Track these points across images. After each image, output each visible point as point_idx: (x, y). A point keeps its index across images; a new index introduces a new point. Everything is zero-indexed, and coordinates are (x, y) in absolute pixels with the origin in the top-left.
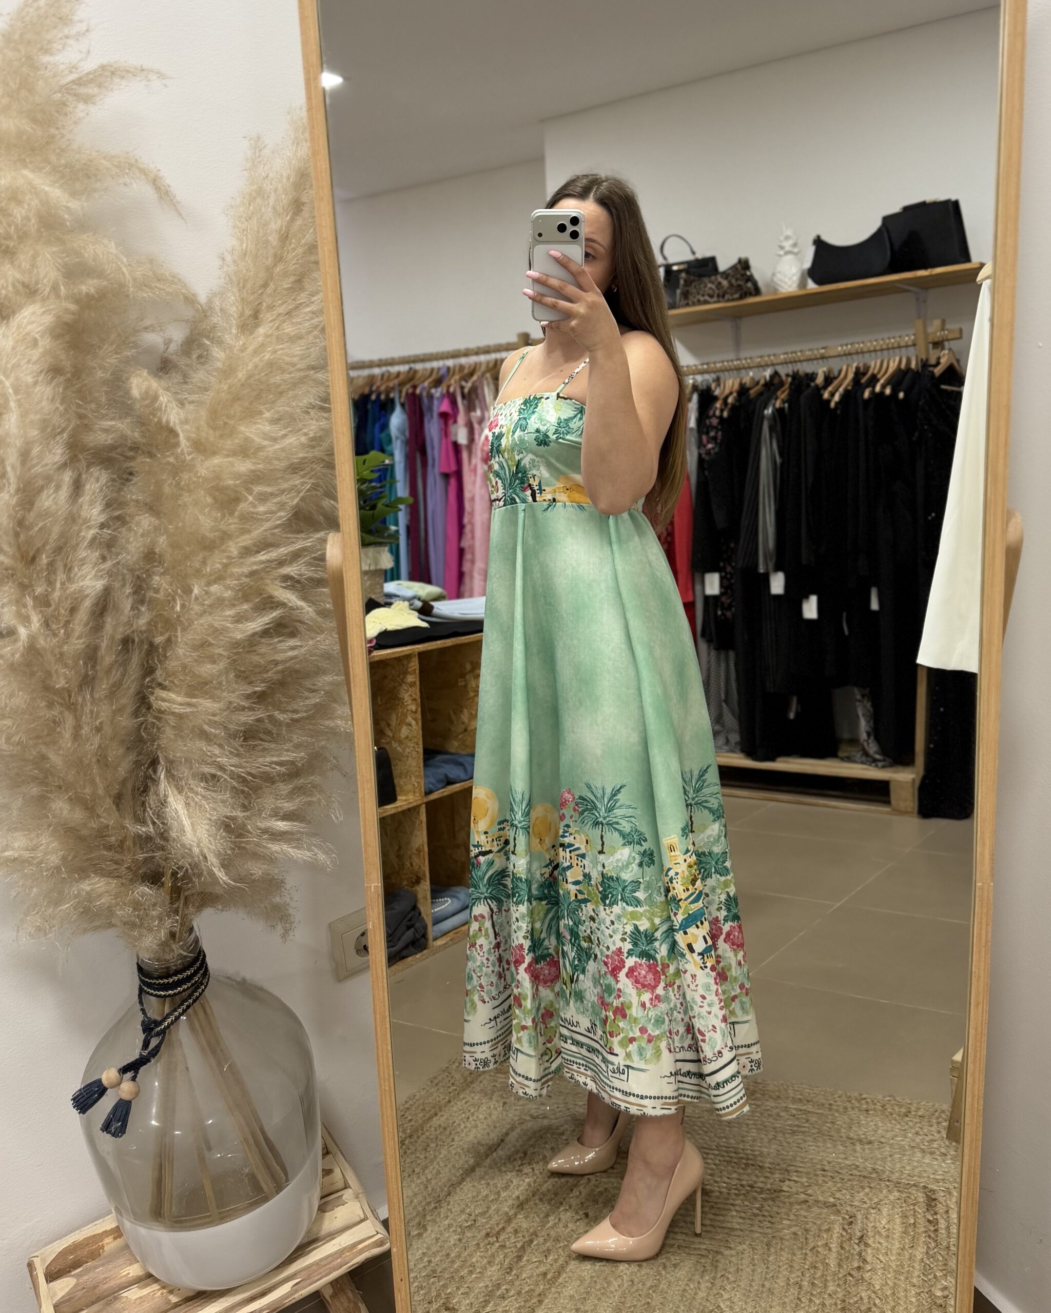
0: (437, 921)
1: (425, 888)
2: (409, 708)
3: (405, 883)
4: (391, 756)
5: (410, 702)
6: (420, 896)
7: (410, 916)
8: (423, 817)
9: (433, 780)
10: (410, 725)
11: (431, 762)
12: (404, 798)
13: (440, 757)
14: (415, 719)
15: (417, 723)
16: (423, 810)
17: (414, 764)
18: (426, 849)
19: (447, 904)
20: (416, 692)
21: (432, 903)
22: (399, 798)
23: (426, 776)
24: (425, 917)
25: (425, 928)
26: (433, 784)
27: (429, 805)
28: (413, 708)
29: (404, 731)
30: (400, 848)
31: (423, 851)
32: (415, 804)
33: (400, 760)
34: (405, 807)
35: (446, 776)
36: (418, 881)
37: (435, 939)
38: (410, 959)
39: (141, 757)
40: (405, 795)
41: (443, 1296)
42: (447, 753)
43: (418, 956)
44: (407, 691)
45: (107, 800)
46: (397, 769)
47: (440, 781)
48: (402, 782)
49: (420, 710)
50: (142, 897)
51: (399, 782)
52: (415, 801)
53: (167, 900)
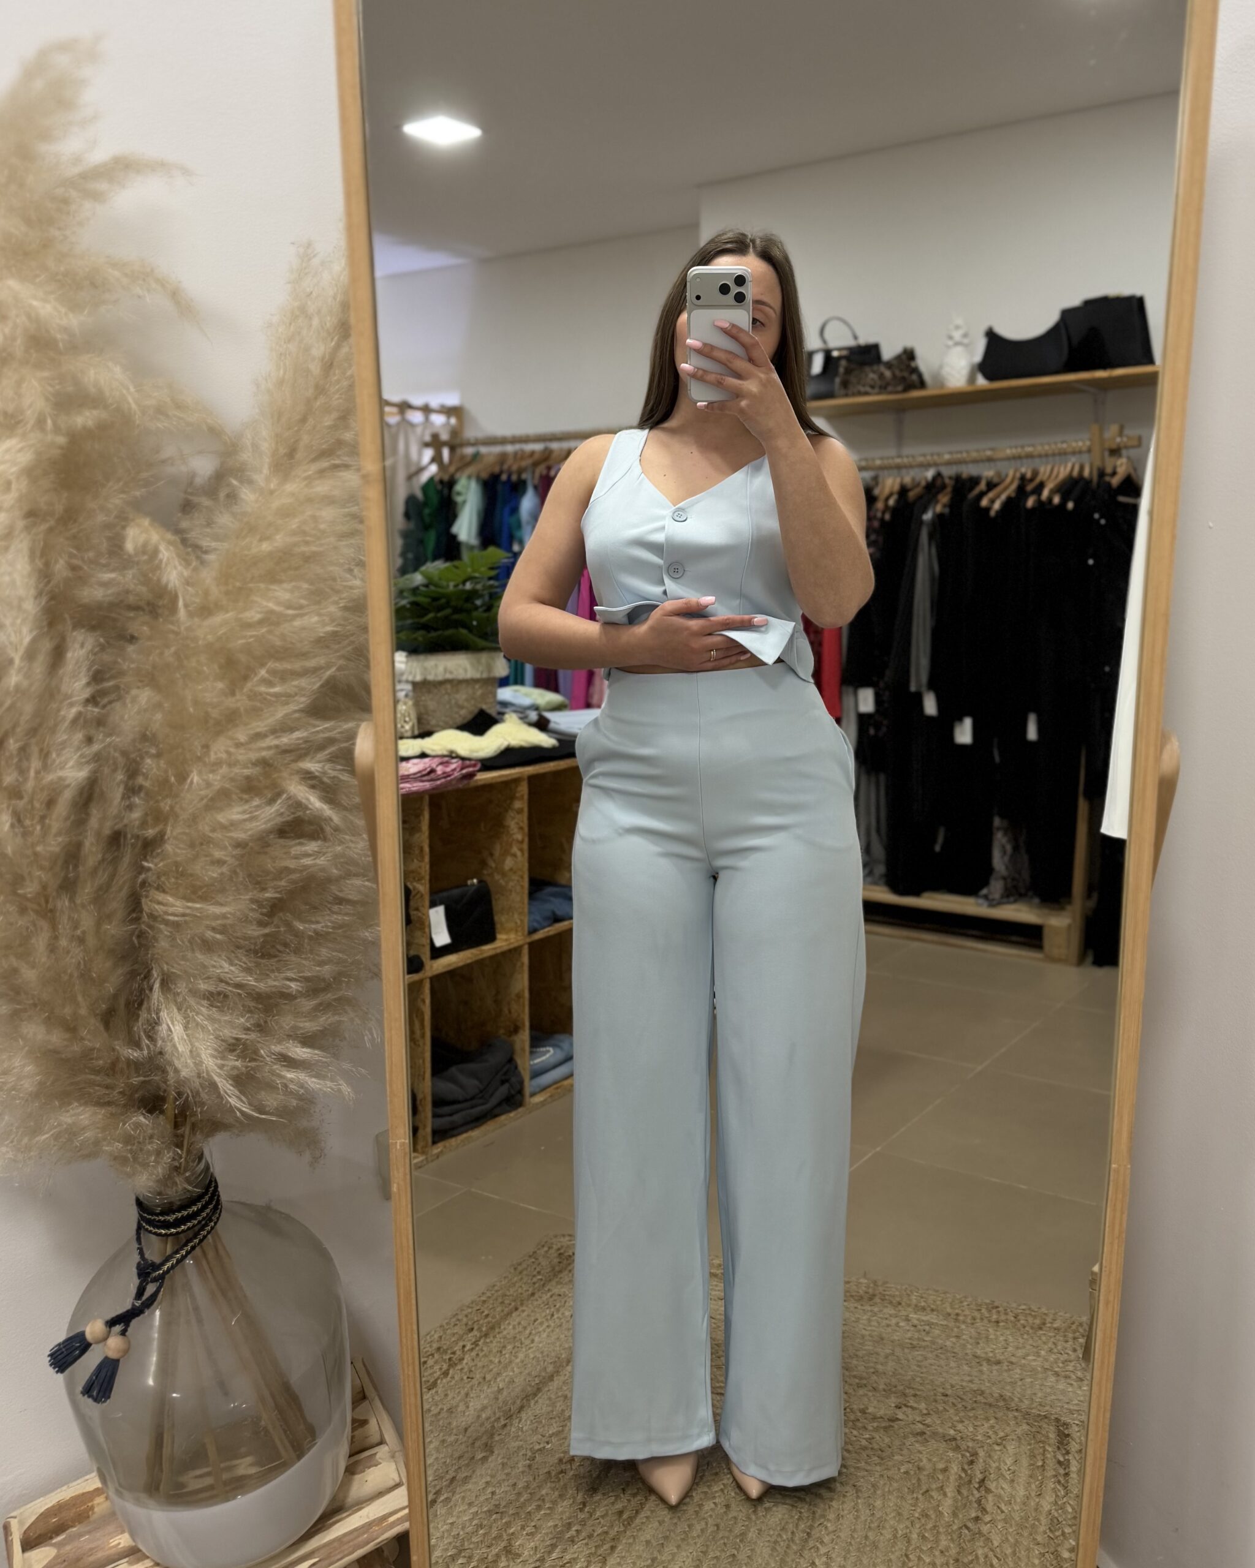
0: (537, 1074)
1: (523, 1036)
2: (515, 837)
3: (501, 1031)
4: (492, 889)
5: (516, 830)
6: (517, 1046)
7: (504, 1070)
8: (526, 959)
9: (538, 918)
10: (515, 855)
11: (538, 894)
12: (505, 937)
13: (550, 890)
14: (521, 850)
15: (523, 854)
16: (526, 950)
17: (517, 899)
18: (527, 994)
19: (548, 1054)
20: (524, 819)
21: (531, 1053)
22: (499, 936)
23: (530, 913)
24: (522, 1072)
25: (522, 1083)
26: (538, 922)
27: (531, 945)
28: (519, 837)
29: (509, 863)
30: (498, 992)
31: (524, 996)
32: (516, 945)
33: (503, 895)
34: (505, 948)
35: (554, 913)
36: (516, 1030)
37: (533, 1095)
38: (502, 1118)
39: (136, 967)
40: (507, 933)
41: (505, 1537)
42: (557, 885)
43: (512, 1114)
44: (513, 818)
45: (92, 1021)
46: (498, 904)
47: (546, 918)
48: (503, 919)
49: (526, 840)
50: (134, 1130)
51: (500, 919)
52: (518, 941)
53: (169, 1127)
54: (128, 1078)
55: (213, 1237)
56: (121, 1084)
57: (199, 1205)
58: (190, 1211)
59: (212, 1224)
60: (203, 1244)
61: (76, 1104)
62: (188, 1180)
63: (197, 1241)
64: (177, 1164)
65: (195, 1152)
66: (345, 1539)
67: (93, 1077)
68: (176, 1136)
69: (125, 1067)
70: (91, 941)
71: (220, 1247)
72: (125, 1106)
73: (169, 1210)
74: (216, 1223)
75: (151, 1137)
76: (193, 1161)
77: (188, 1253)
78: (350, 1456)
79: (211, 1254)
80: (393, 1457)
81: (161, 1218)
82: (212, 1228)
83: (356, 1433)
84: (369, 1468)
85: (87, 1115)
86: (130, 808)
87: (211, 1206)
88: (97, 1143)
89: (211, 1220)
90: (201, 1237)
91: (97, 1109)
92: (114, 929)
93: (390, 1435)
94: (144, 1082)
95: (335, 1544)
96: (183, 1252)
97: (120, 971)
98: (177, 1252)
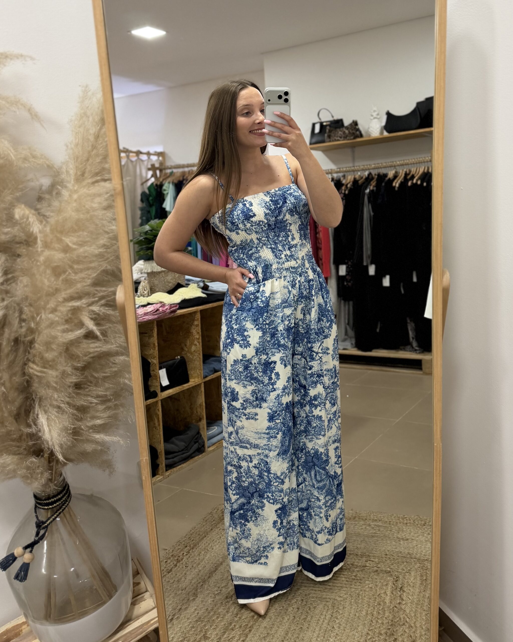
0: (210, 438)
1: (204, 422)
2: (195, 337)
3: (194, 421)
4: (186, 360)
5: (196, 334)
6: (201, 427)
7: (196, 437)
8: (203, 389)
9: (207, 371)
10: (196, 345)
11: (207, 361)
12: (193, 380)
13: (212, 359)
14: (199, 342)
15: (199, 344)
16: (203, 385)
17: (198, 363)
18: (204, 404)
19: (215, 430)
20: (199, 329)
21: (207, 429)
22: (190, 380)
23: (204, 369)
24: (204, 438)
25: (204, 442)
26: (207, 373)
27: (205, 383)
28: (197, 337)
29: (193, 348)
30: (191, 404)
31: (203, 405)
32: (198, 383)
33: (191, 362)
34: (194, 385)
35: (214, 369)
36: (200, 420)
37: (209, 447)
38: (196, 458)
39: (28, 395)
40: (194, 378)
42: (215, 356)
43: (200, 456)
44: (195, 329)
45: (10, 418)
46: (190, 366)
47: (211, 371)
48: (192, 373)
49: (201, 338)
50: (31, 464)
51: (190, 372)
52: (199, 381)
53: (46, 463)
54: (27, 442)
55: (68, 509)
56: (24, 445)
57: (61, 495)
58: (58, 498)
59: (68, 503)
60: (64, 511)
61: (5, 455)
62: (55, 485)
63: (61, 510)
64: (50, 477)
65: (58, 473)
66: (132, 632)
67: (11, 443)
68: (50, 466)
69: (25, 437)
70: (8, 384)
71: (71, 513)
72: (26, 454)
73: (49, 498)
74: (69, 502)
75: (38, 467)
76: (58, 477)
77: (58, 516)
78: (133, 598)
79: (68, 516)
80: (151, 596)
81: (45, 502)
82: (68, 504)
83: (135, 588)
84: (141, 602)
85: (10, 459)
86: (21, 327)
87: (67, 495)
88: (14, 471)
89: (67, 501)
90: (63, 508)
91: (14, 456)
92: (17, 379)
93: (150, 588)
94: (34, 444)
95: (128, 635)
96: (55, 515)
97: (21, 397)
98: (53, 516)
